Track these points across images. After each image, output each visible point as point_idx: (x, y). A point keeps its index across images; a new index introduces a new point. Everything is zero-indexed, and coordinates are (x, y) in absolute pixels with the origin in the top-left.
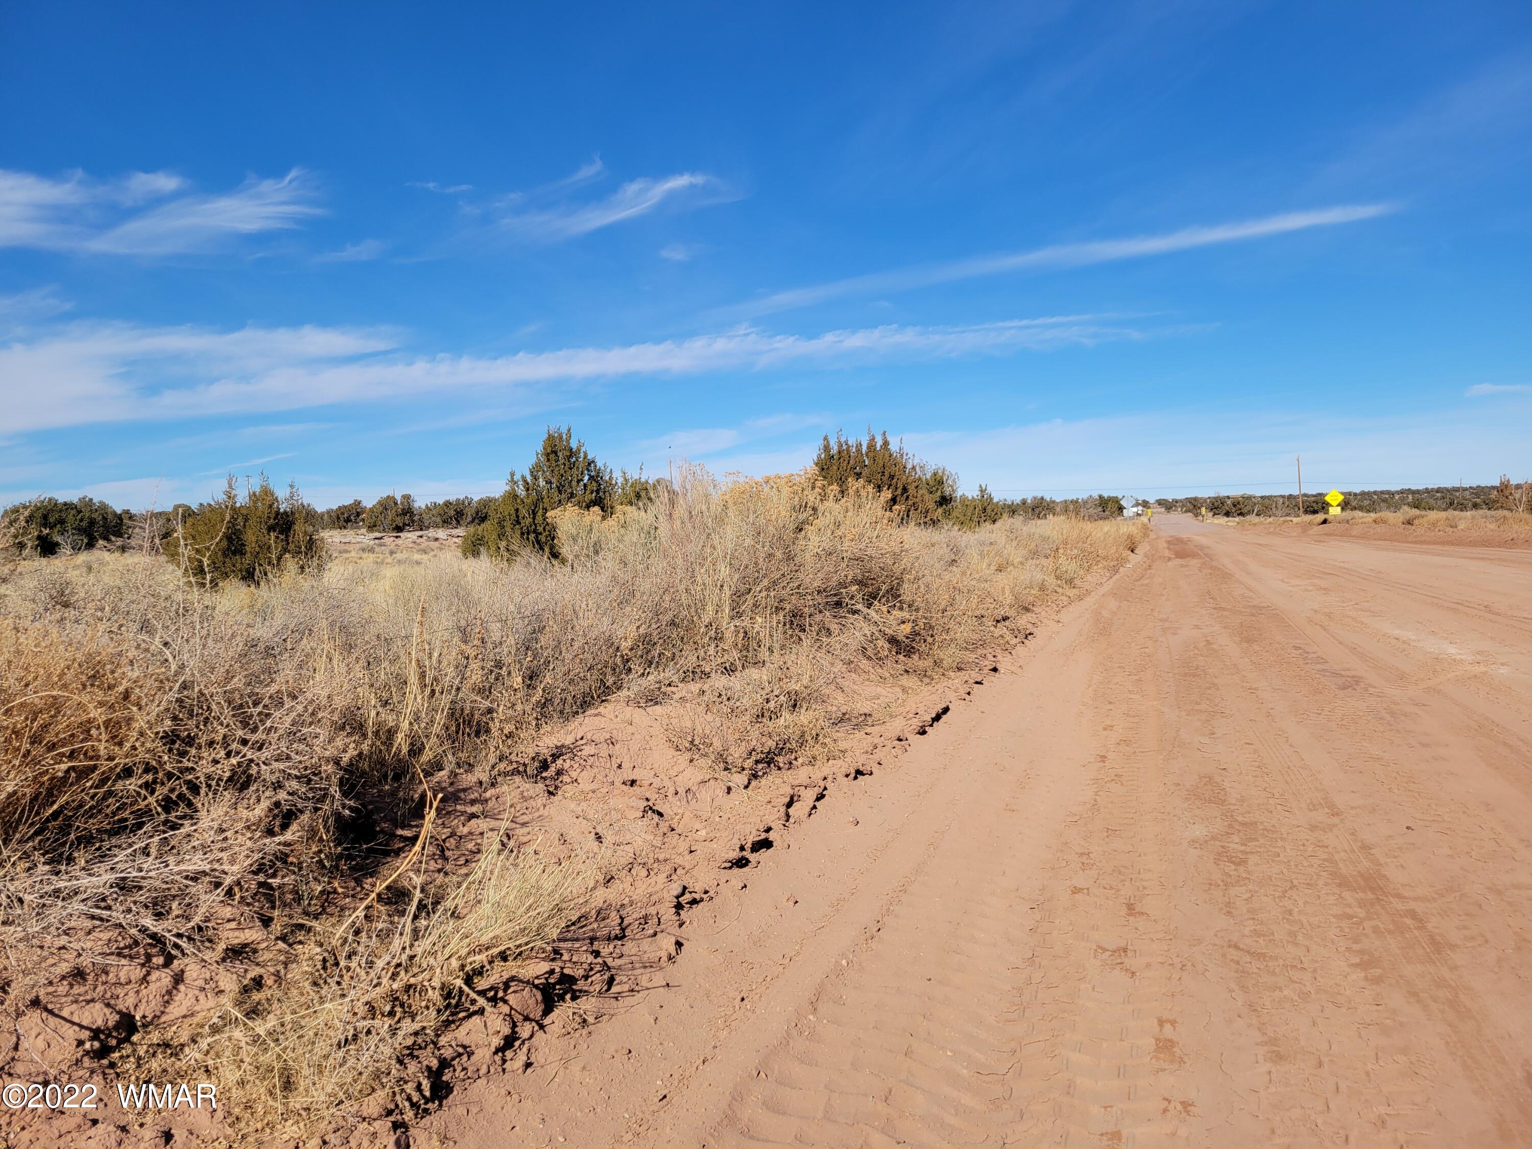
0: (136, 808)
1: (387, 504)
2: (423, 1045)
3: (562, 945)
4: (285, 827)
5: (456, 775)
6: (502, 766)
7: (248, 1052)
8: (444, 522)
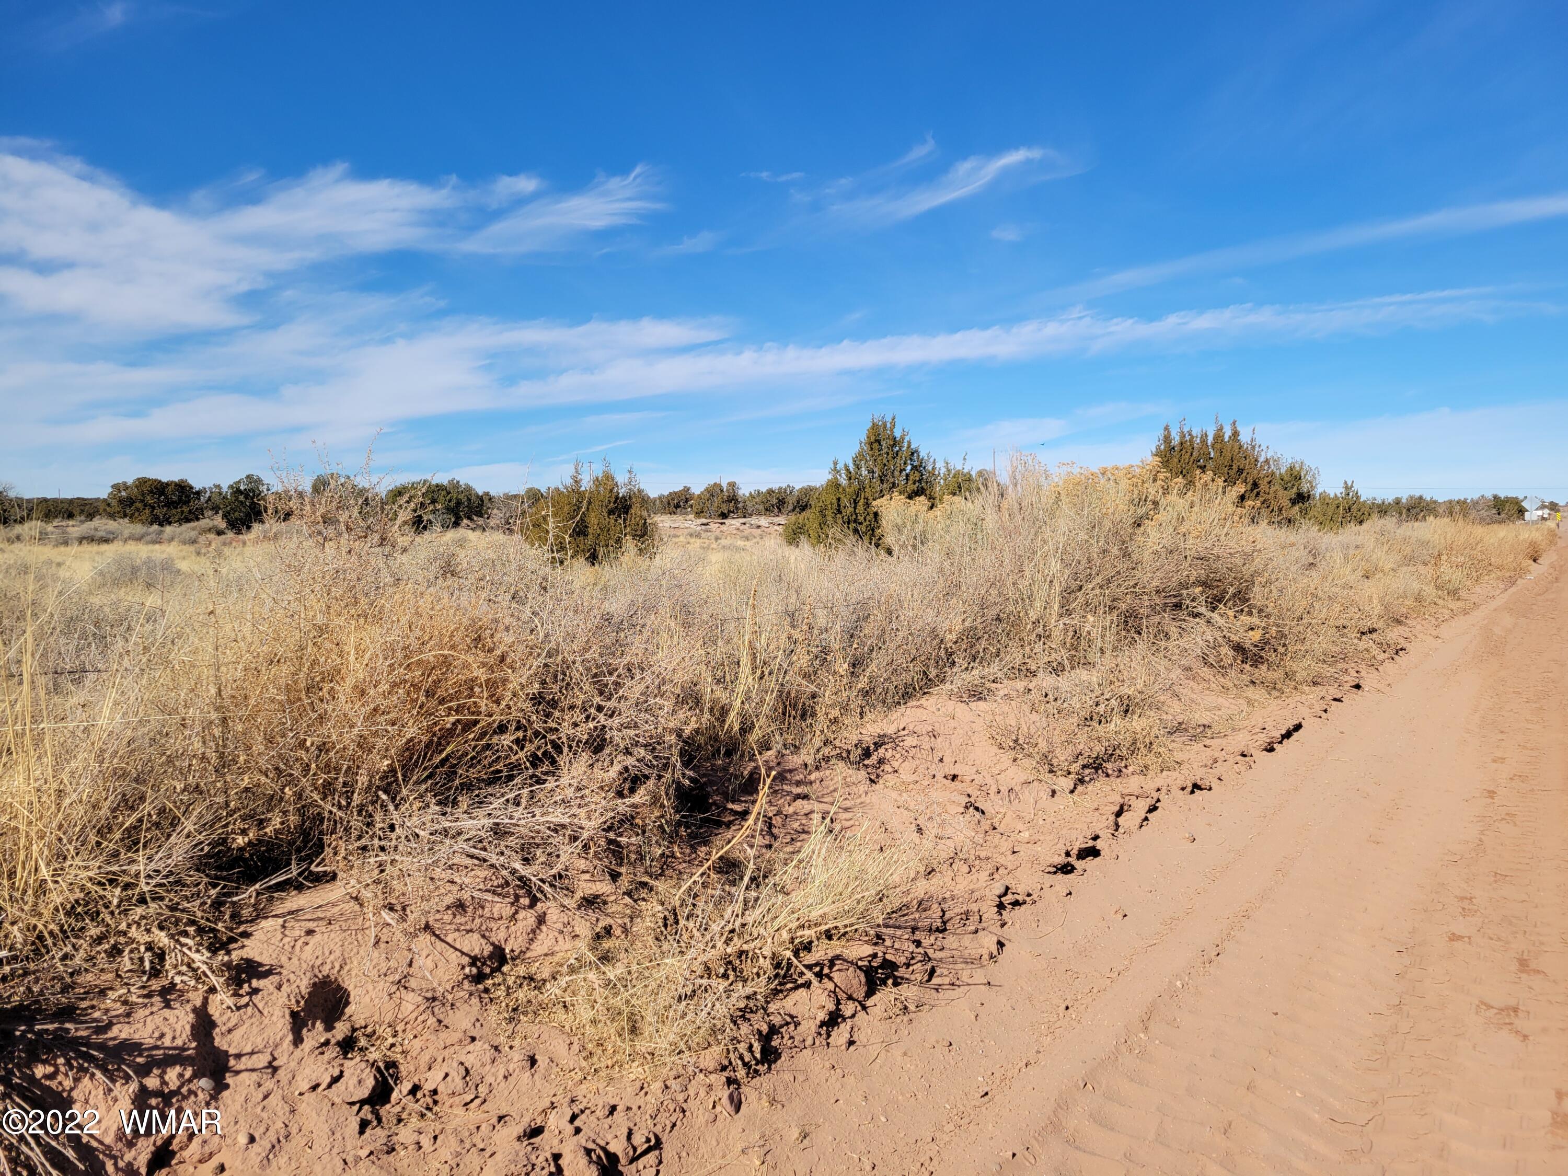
0: (508, 761)
1: (713, 491)
2: (754, 1009)
3: (884, 930)
4: (632, 791)
5: (783, 755)
6: (826, 751)
7: (600, 994)
8: (767, 510)
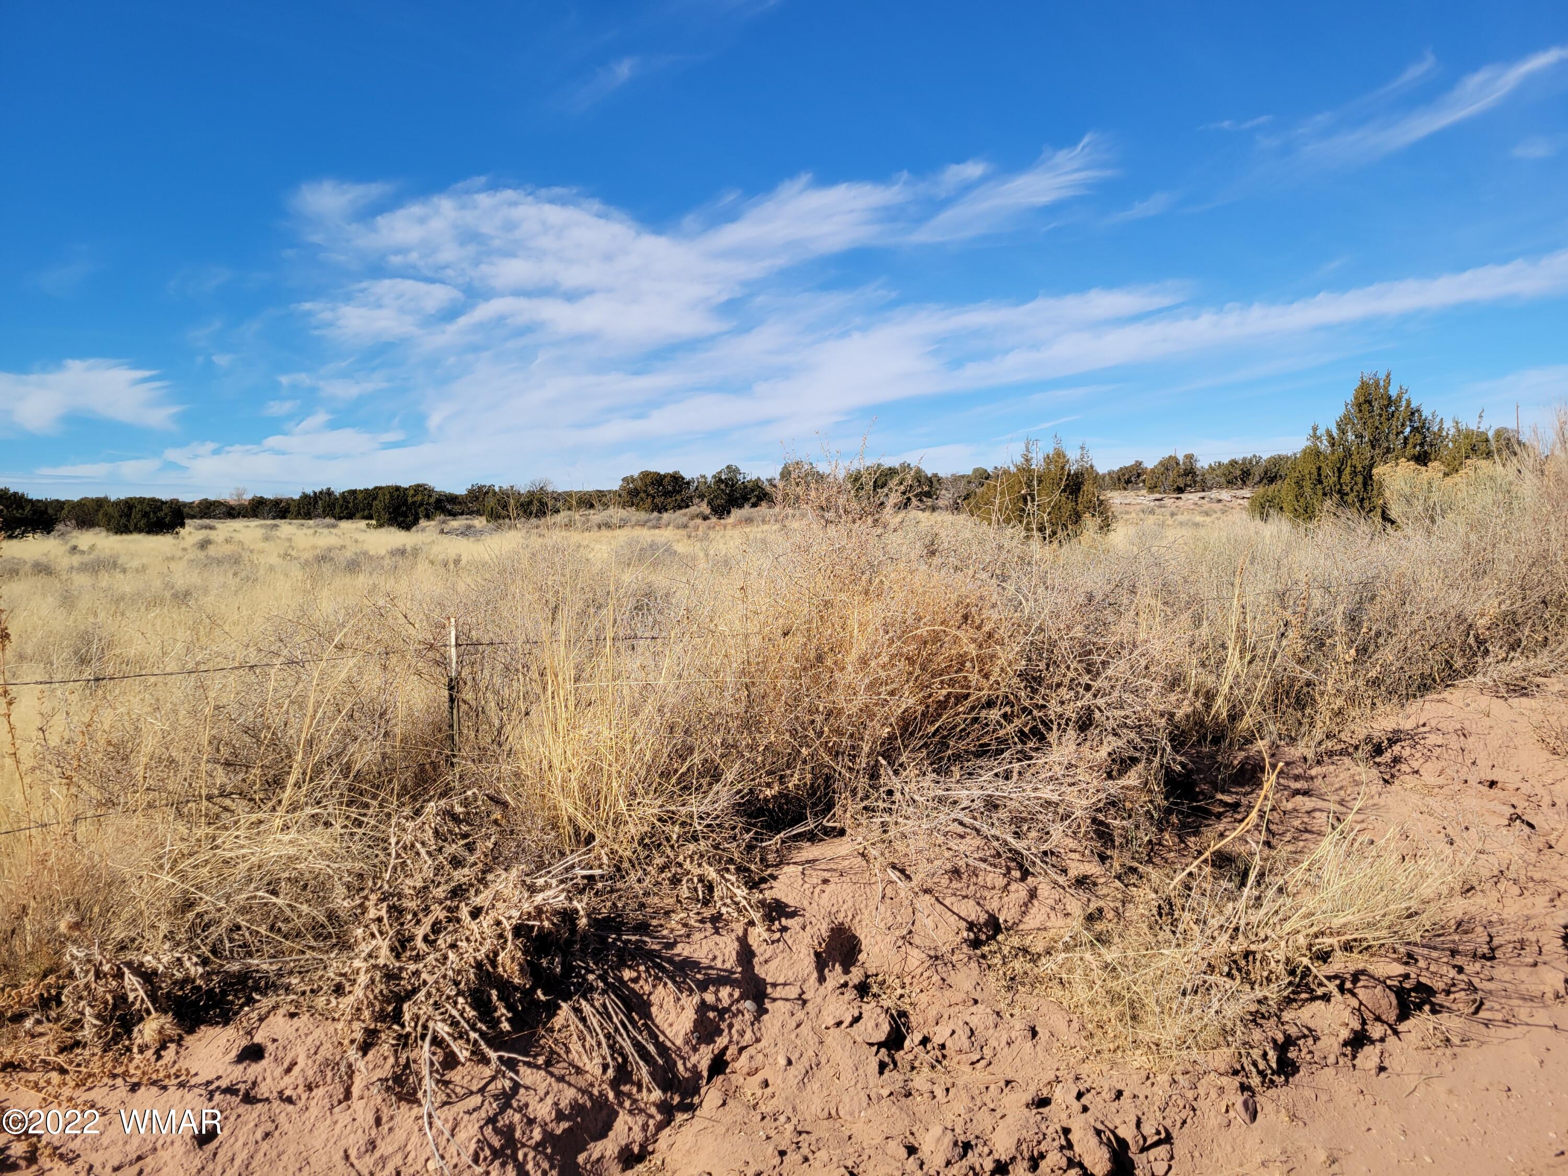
0: (995, 736)
1: (1168, 465)
2: (1267, 1015)
3: (1415, 949)
4: (1122, 773)
5: (1278, 747)
6: (1329, 744)
8: (1229, 482)
